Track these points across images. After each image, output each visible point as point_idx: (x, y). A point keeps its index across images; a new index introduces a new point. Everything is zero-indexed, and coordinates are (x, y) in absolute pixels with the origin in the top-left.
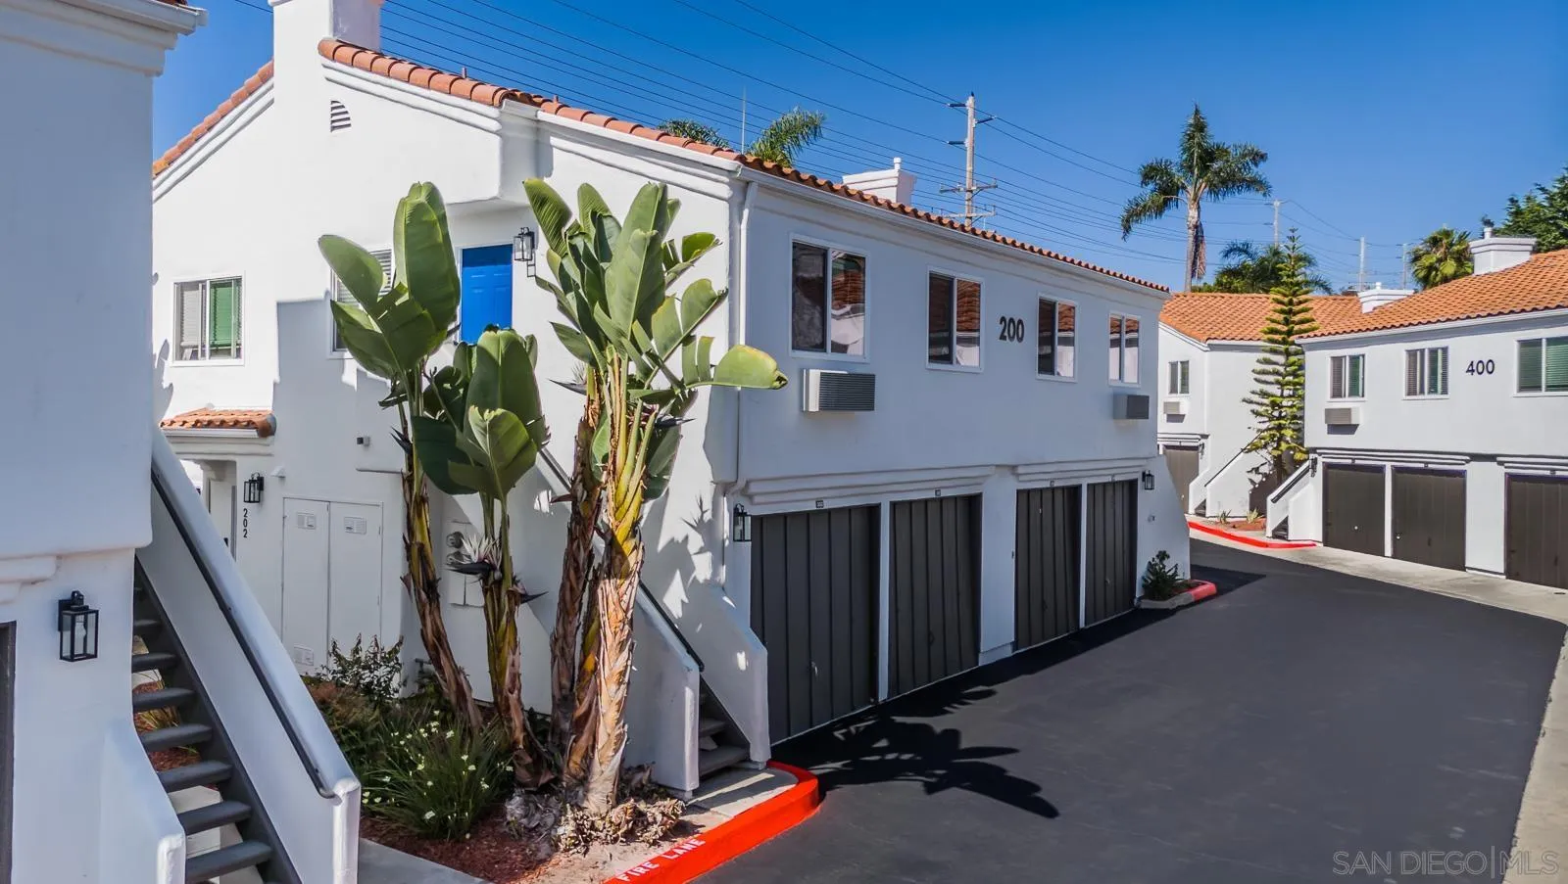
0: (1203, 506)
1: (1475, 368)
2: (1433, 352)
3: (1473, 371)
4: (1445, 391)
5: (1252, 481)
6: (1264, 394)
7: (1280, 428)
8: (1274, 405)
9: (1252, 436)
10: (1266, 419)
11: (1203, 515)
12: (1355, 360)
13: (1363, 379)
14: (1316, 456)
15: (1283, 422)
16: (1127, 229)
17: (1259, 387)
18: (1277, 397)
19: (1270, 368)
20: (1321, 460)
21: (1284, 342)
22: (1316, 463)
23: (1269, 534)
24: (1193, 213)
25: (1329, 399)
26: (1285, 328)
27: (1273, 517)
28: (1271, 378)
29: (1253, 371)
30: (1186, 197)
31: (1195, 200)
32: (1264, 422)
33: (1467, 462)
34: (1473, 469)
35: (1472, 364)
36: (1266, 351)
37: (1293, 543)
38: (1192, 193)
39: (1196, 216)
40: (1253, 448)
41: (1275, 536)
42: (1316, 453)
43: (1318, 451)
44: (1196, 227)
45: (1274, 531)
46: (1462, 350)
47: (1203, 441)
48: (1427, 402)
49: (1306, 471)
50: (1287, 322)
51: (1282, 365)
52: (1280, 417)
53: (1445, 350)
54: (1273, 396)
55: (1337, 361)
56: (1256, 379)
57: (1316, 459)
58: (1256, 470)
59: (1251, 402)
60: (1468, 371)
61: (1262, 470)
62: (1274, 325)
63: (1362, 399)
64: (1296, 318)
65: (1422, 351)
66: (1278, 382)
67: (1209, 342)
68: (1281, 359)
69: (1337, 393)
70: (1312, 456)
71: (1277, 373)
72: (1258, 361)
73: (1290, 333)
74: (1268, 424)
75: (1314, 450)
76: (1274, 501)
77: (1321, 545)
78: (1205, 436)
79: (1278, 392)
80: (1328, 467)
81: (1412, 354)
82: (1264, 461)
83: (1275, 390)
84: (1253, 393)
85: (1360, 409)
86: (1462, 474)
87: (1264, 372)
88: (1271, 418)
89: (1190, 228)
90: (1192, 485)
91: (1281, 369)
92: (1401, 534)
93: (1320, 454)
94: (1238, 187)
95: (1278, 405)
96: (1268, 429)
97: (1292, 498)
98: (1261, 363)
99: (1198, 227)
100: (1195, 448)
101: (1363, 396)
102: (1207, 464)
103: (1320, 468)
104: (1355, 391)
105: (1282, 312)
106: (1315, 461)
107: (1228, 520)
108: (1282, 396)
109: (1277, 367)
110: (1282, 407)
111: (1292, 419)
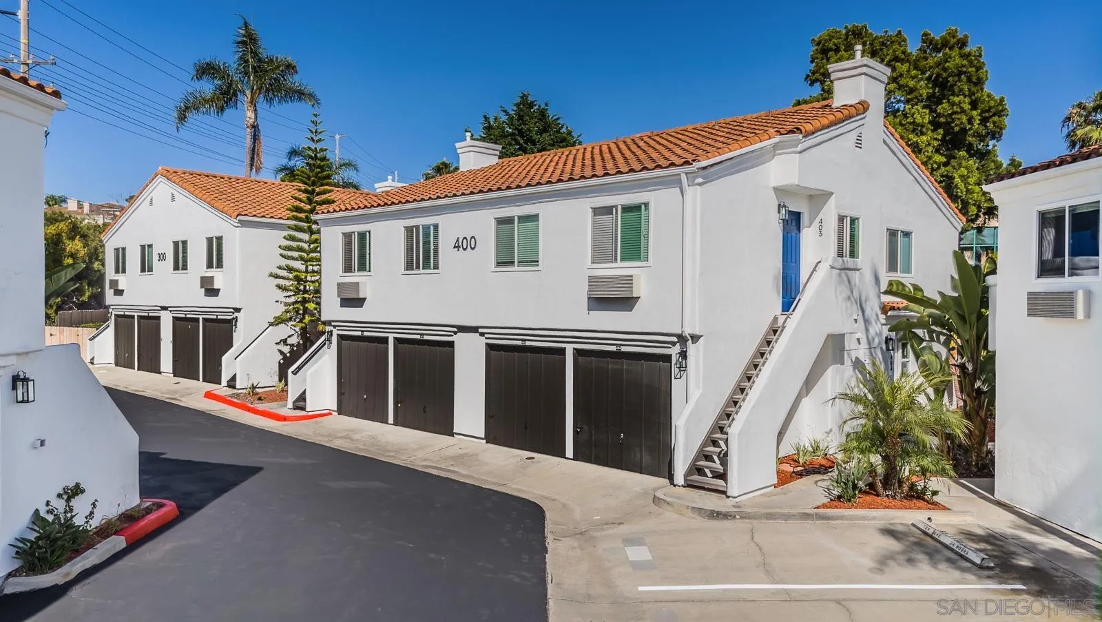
0: (234, 378)
1: (460, 244)
2: (426, 228)
3: (458, 247)
4: (436, 267)
5: (281, 352)
6: (290, 269)
7: (305, 301)
8: (298, 279)
9: (279, 310)
10: (292, 293)
11: (234, 387)
12: (363, 236)
13: (369, 254)
14: (332, 328)
15: (306, 296)
16: (182, 118)
17: (284, 262)
18: (300, 272)
19: (294, 244)
20: (335, 332)
21: (308, 220)
22: (331, 335)
23: (290, 405)
24: (250, 114)
25: (341, 273)
26: (308, 207)
27: (294, 388)
28: (296, 254)
29: (280, 247)
30: (245, 99)
31: (252, 104)
32: (289, 296)
33: (455, 333)
34: (460, 340)
35: (458, 240)
36: (292, 229)
37: (310, 413)
38: (249, 96)
39: (253, 116)
40: (278, 321)
41: (296, 408)
42: (331, 325)
43: (333, 324)
44: (253, 126)
45: (294, 402)
46: (451, 226)
47: (236, 314)
48: (422, 277)
49: (323, 345)
50: (310, 201)
51: (305, 242)
52: (305, 291)
53: (436, 227)
54: (297, 271)
55: (348, 237)
56: (281, 255)
57: (331, 331)
58: (285, 341)
59: (277, 277)
60: (455, 247)
61: (289, 341)
62: (297, 203)
63: (369, 274)
64: (318, 198)
65: (417, 228)
66: (302, 258)
67: (239, 217)
68: (306, 237)
69: (348, 268)
70: (328, 328)
71: (300, 249)
72: (284, 238)
73: (312, 211)
74: (293, 297)
75: (329, 323)
76: (295, 373)
77: (336, 413)
78: (238, 310)
79: (303, 268)
80: (341, 338)
81: (409, 230)
82: (294, 332)
83: (298, 265)
84: (280, 268)
85: (367, 284)
86: (451, 344)
87: (289, 248)
88: (297, 291)
89: (248, 127)
90: (224, 358)
91: (305, 246)
92: (401, 402)
93: (335, 327)
94: (291, 97)
95: (302, 280)
96: (294, 303)
97: (310, 370)
98: (287, 239)
99: (255, 127)
100: (229, 321)
101: (370, 271)
102: (240, 337)
103: (334, 339)
104: (363, 266)
105: (306, 191)
106: (331, 333)
107: (258, 390)
108: (307, 272)
109: (301, 244)
110: (306, 282)
111: (316, 293)
